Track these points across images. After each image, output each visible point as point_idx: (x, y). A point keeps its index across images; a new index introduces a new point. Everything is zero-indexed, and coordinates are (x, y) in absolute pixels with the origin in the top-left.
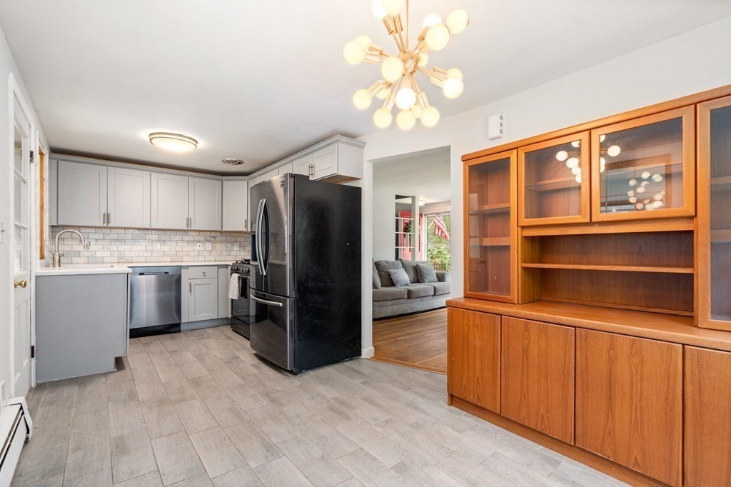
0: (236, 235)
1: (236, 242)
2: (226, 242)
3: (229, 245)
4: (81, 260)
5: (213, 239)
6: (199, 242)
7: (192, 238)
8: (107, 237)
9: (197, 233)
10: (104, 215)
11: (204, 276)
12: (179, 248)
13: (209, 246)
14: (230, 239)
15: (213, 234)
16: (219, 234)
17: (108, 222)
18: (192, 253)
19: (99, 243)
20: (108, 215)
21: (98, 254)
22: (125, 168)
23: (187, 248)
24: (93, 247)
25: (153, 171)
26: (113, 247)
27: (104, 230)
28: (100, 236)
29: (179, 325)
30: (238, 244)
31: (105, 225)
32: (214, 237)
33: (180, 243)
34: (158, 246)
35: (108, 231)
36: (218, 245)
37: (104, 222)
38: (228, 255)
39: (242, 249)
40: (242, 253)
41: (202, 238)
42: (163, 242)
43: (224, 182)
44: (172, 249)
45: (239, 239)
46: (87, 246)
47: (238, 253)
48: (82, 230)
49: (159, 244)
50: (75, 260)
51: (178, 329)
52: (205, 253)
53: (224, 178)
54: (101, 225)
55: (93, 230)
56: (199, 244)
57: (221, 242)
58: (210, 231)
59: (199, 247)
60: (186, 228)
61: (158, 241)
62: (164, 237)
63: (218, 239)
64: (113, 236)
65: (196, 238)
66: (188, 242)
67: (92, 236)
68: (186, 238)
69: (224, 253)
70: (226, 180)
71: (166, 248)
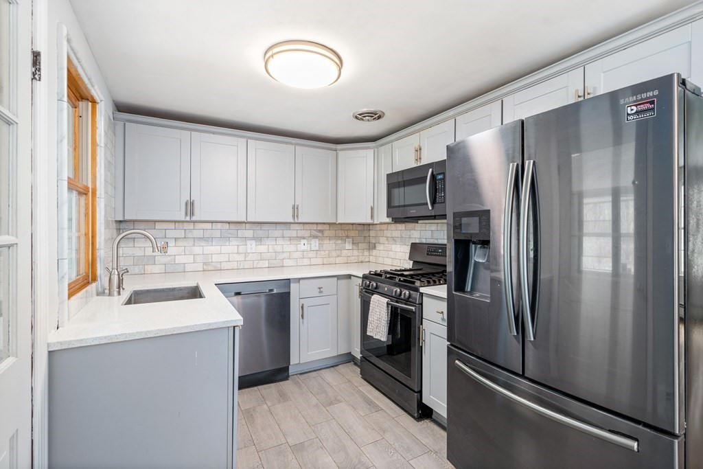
0: (347, 227)
1: (348, 237)
2: (337, 237)
3: (340, 242)
4: (157, 269)
5: (320, 235)
6: (304, 238)
7: (294, 234)
8: (190, 235)
9: (301, 227)
10: (186, 205)
11: (321, 292)
12: (278, 248)
13: (315, 244)
14: (340, 233)
15: (320, 227)
16: (327, 227)
17: (192, 214)
18: (295, 255)
19: (180, 243)
20: (192, 204)
21: (179, 260)
22: (214, 133)
23: (289, 247)
24: (171, 251)
25: (251, 138)
26: (198, 250)
27: (186, 226)
28: (181, 234)
29: (286, 369)
30: (351, 240)
31: (188, 218)
32: (321, 231)
33: (280, 241)
34: (252, 246)
35: (191, 226)
36: (327, 242)
37: (186, 214)
38: (338, 256)
39: (355, 247)
40: (356, 253)
41: (307, 234)
42: (259, 240)
43: (340, 153)
44: (271, 250)
45: (352, 233)
46: (164, 249)
47: (350, 253)
48: (158, 226)
49: (253, 242)
50: (149, 269)
51: (286, 374)
52: (311, 254)
53: (339, 147)
54: (183, 219)
55: (172, 226)
56: (303, 241)
57: (330, 238)
58: (317, 224)
59: (303, 245)
60: (292, 221)
61: (254, 238)
62: (260, 233)
63: (326, 233)
64: (198, 234)
65: (301, 233)
66: (291, 238)
67: (171, 234)
68: (288, 233)
69: (334, 254)
70: (341, 150)
71: (262, 248)
